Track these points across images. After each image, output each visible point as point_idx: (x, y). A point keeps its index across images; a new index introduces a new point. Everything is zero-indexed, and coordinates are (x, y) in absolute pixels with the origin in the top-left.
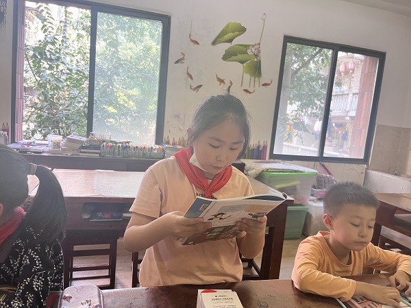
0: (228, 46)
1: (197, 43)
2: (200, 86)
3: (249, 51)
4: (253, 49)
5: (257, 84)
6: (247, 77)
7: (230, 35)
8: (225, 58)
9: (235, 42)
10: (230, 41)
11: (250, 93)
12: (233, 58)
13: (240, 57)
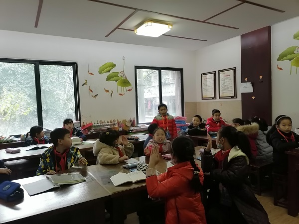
0: (108, 74)
1: (93, 74)
2: (97, 95)
4: (121, 74)
5: (125, 90)
6: (120, 87)
7: (108, 69)
8: (107, 80)
11: (123, 95)
12: (111, 79)
13: (115, 78)
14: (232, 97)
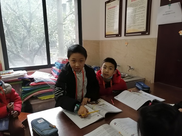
14: (143, 33)
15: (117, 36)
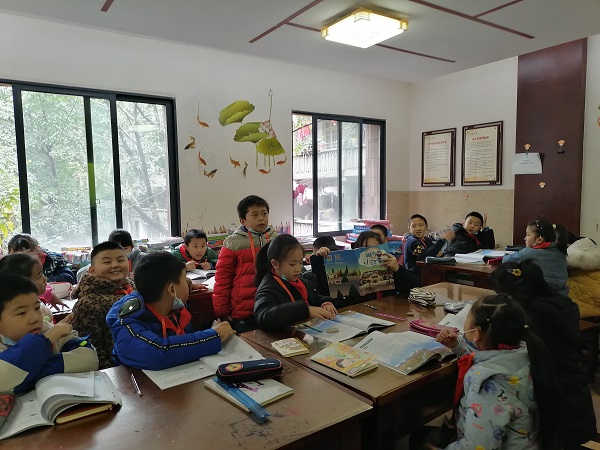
0: (238, 126)
1: (207, 125)
2: (215, 171)
3: (260, 130)
4: (264, 127)
5: (272, 164)
6: (261, 156)
7: (239, 114)
8: (237, 138)
9: (245, 121)
10: (240, 120)
11: (267, 173)
12: (245, 137)
13: (251, 136)
14: (493, 183)
15: (447, 184)
